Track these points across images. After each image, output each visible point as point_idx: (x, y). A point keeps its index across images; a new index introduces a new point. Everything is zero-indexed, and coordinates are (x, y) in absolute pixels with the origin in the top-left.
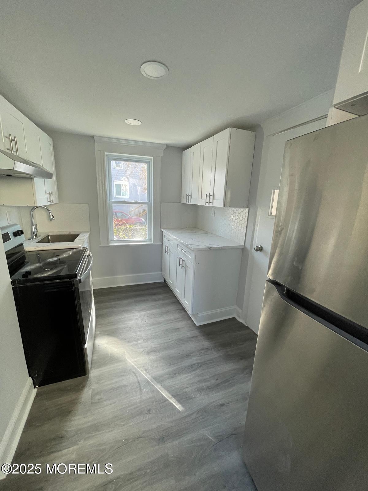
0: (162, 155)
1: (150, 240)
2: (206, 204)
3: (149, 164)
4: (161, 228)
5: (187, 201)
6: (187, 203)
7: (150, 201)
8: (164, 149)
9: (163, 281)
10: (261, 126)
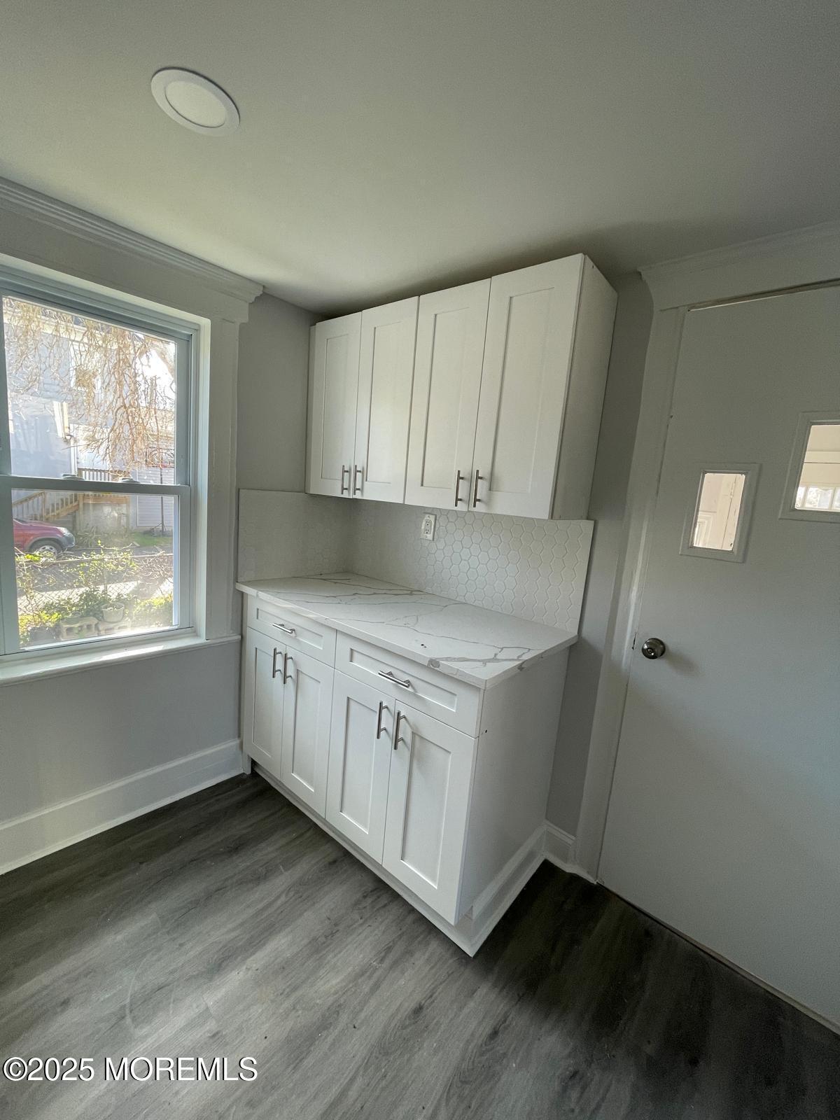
0: (245, 319)
1: (191, 630)
2: (456, 505)
3: (187, 343)
4: (236, 581)
5: (343, 489)
6: (346, 495)
7: (187, 483)
8: (253, 299)
9: (244, 769)
10: (644, 276)
